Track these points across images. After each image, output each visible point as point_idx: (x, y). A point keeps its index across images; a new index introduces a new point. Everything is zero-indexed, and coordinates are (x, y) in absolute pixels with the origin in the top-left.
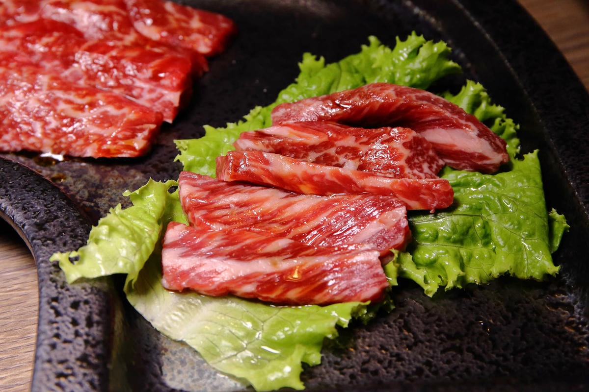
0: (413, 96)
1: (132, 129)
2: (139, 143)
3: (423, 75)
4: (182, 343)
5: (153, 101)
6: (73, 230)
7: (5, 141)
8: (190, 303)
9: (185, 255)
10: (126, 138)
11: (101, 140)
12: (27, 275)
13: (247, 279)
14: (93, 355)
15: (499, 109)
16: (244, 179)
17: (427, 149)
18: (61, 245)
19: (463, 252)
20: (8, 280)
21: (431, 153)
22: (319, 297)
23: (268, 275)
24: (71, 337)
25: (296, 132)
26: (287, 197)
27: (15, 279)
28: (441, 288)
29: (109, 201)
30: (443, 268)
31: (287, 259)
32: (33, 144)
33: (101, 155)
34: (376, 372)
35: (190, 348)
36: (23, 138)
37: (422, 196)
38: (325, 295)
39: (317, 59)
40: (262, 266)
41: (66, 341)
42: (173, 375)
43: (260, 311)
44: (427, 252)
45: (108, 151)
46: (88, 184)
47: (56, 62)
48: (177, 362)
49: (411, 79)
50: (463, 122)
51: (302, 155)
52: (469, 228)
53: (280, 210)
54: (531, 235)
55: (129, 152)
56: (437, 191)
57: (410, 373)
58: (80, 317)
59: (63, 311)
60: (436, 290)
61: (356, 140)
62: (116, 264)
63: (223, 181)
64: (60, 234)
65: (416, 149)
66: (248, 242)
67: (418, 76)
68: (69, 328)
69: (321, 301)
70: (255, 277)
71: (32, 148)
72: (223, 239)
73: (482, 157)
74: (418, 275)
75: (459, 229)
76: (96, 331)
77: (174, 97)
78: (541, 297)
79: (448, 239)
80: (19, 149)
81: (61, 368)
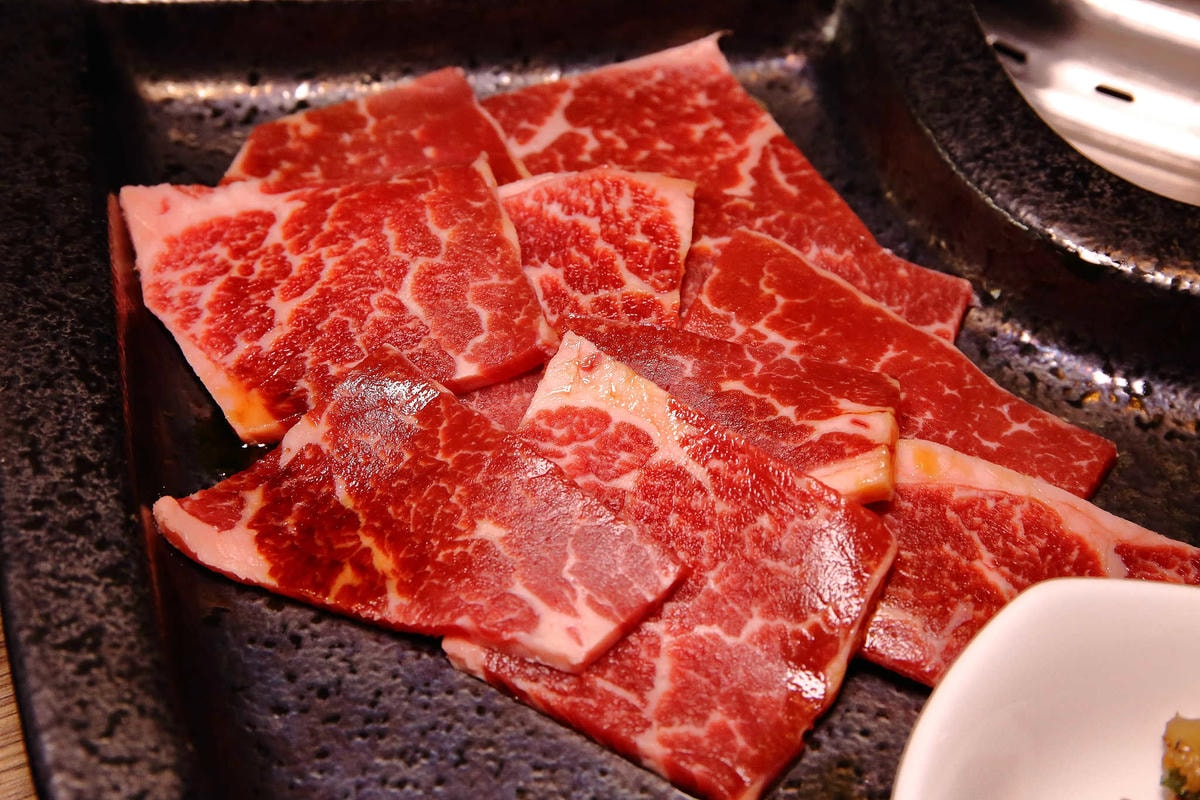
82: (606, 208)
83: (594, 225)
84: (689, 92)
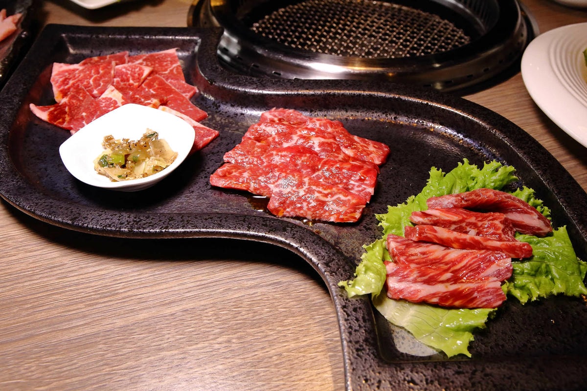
0: (503, 196)
1: (354, 208)
2: (358, 215)
3: (501, 182)
4: (402, 328)
5: (360, 191)
6: (344, 267)
7: (288, 212)
8: (403, 306)
9: (400, 281)
10: (352, 212)
11: (339, 213)
12: (306, 284)
13: (434, 295)
14: (371, 338)
15: (540, 201)
16: (424, 240)
17: (509, 223)
18: (340, 276)
19: (536, 280)
20: (296, 286)
21: (511, 225)
22: (470, 305)
23: (444, 293)
24: (357, 328)
25: (443, 213)
26: (445, 249)
27: (300, 286)
28: (529, 300)
29: (346, 246)
30: (529, 290)
31: (452, 284)
32: (302, 214)
33: (339, 221)
34: (503, 346)
35: (406, 330)
36: (296, 210)
37: (516, 251)
38: (474, 304)
39: (438, 170)
40: (441, 288)
41: (355, 331)
42: (400, 345)
43: (440, 311)
44: (520, 281)
45: (342, 219)
46: (333, 236)
47: (309, 170)
48: (401, 338)
49: (495, 185)
50: (529, 210)
51: (448, 226)
52: (539, 268)
53: (444, 257)
54: (573, 274)
55: (354, 220)
56: (525, 249)
57: (520, 346)
58: (359, 317)
59: (350, 314)
60: (526, 301)
61: (476, 219)
62: (371, 287)
63: (412, 240)
64: (338, 269)
65: (505, 224)
66: (431, 274)
67: (498, 183)
68: (355, 323)
69: (471, 307)
70: (438, 294)
71: (301, 215)
72: (419, 273)
73: (539, 229)
74: (517, 293)
75: (534, 269)
76: (368, 324)
77: (371, 190)
78: (578, 305)
79: (529, 274)
80: (294, 216)
81: (357, 346)
82: (133, 70)
83: (129, 72)
84: (167, 57)
